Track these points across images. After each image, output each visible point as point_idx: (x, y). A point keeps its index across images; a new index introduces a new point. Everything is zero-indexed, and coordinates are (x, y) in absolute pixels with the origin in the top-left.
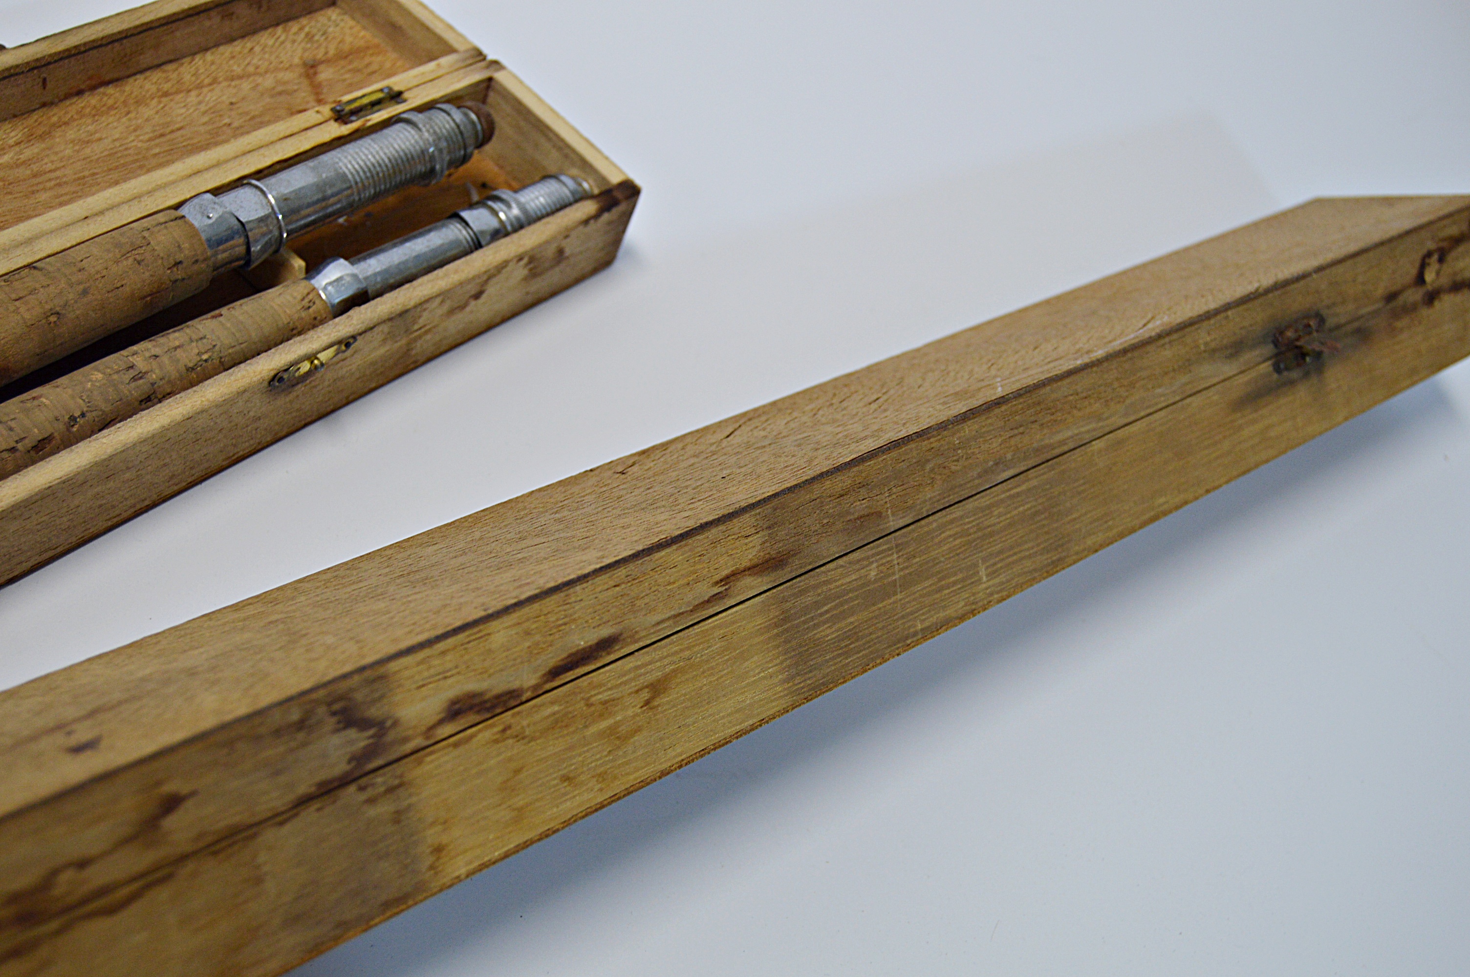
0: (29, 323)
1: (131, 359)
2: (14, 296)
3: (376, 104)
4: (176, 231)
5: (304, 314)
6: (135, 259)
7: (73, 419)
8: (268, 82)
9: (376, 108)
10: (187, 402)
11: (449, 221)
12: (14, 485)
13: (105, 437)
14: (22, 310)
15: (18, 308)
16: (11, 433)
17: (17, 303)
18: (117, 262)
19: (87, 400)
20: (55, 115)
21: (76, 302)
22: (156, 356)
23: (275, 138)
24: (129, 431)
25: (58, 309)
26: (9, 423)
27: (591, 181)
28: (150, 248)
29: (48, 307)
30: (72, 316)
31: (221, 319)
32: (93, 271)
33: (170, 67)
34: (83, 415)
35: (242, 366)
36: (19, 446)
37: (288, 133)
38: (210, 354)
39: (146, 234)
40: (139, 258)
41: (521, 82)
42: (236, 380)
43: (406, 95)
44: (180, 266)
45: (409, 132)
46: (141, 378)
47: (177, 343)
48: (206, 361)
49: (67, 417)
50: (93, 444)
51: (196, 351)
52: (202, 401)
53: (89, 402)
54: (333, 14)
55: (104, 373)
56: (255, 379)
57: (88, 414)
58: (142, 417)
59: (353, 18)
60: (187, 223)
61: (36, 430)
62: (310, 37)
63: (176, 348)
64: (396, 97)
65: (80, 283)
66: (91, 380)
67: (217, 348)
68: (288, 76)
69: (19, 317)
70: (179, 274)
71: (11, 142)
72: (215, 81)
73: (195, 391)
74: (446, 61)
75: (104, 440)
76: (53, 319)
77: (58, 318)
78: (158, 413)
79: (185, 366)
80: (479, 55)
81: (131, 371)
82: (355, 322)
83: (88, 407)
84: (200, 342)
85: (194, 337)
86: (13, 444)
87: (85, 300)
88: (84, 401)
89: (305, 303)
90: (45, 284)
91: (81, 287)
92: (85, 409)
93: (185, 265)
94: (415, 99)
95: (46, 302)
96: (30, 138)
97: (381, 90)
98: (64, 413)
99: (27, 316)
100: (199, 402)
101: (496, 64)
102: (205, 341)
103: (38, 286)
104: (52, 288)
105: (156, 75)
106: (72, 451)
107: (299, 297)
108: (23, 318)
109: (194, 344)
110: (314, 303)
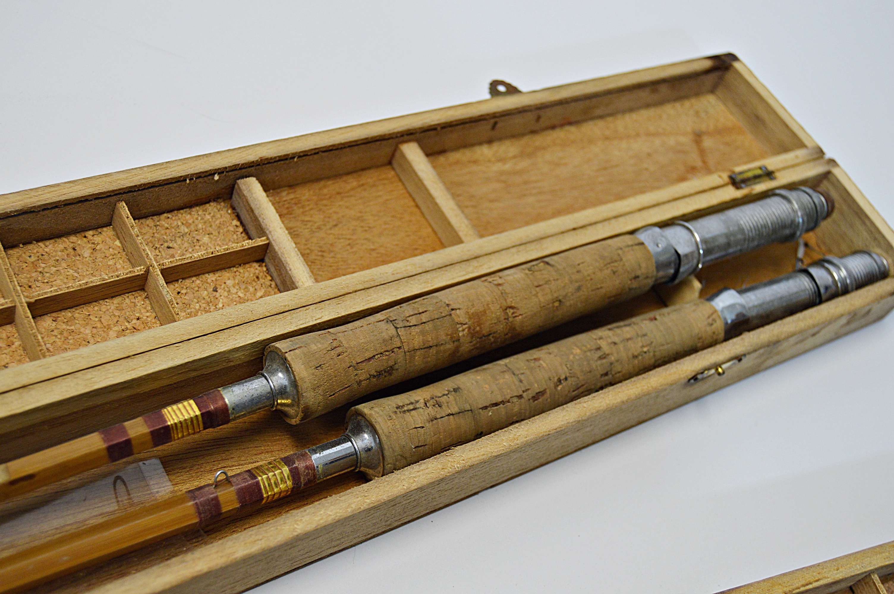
0: (542, 305)
1: (599, 342)
2: (536, 284)
3: (757, 178)
4: (638, 253)
5: (708, 329)
6: (612, 270)
7: (560, 381)
8: (671, 141)
9: (757, 180)
10: (638, 385)
11: (800, 274)
12: (526, 429)
13: (585, 402)
14: (540, 295)
15: (537, 293)
16: (521, 384)
17: (538, 289)
18: (601, 270)
19: (569, 368)
20: (538, 140)
21: (572, 295)
22: (615, 343)
23: (692, 191)
24: (600, 400)
25: (561, 298)
26: (519, 375)
27: (890, 261)
28: (621, 264)
29: (556, 295)
30: (568, 304)
31: (656, 322)
32: (586, 274)
33: (609, 119)
34: (566, 379)
35: (674, 364)
36: (525, 395)
37: (701, 189)
38: (648, 347)
39: (620, 252)
40: (614, 269)
41: (849, 179)
42: (671, 375)
43: (777, 174)
44: (637, 279)
45: (785, 205)
46: (604, 358)
47: (628, 336)
48: (645, 352)
49: (556, 379)
50: (578, 406)
51: (640, 344)
52: (648, 387)
53: (571, 370)
54: (711, 99)
55: (581, 349)
56: (682, 376)
57: (569, 379)
58: (609, 392)
59: (725, 104)
60: (646, 248)
61: (536, 385)
62: (697, 113)
63: (628, 340)
64: (769, 175)
65: (577, 282)
66: (572, 353)
67: (653, 345)
68: (683, 139)
69: (537, 300)
70: (635, 284)
71: (511, 155)
72: (638, 135)
73: (643, 378)
74: (801, 153)
75: (585, 405)
76: (557, 304)
77: (560, 304)
78: (620, 390)
79: (633, 354)
80: (820, 153)
81: (599, 351)
82: (746, 344)
83: (570, 373)
84: (643, 339)
85: (640, 333)
86: (521, 393)
87: (578, 294)
88: (568, 368)
89: (710, 320)
90: (556, 278)
91: (577, 284)
92: (568, 375)
93: (640, 279)
94: (783, 178)
95: (555, 292)
96: (522, 155)
97: (760, 168)
98: (555, 375)
99: (542, 299)
100: (646, 387)
101: (832, 162)
102: (646, 338)
103: (551, 279)
104: (559, 282)
105: (601, 123)
106: (564, 409)
107: (707, 316)
108: (540, 301)
109: (639, 339)
110: (716, 322)
